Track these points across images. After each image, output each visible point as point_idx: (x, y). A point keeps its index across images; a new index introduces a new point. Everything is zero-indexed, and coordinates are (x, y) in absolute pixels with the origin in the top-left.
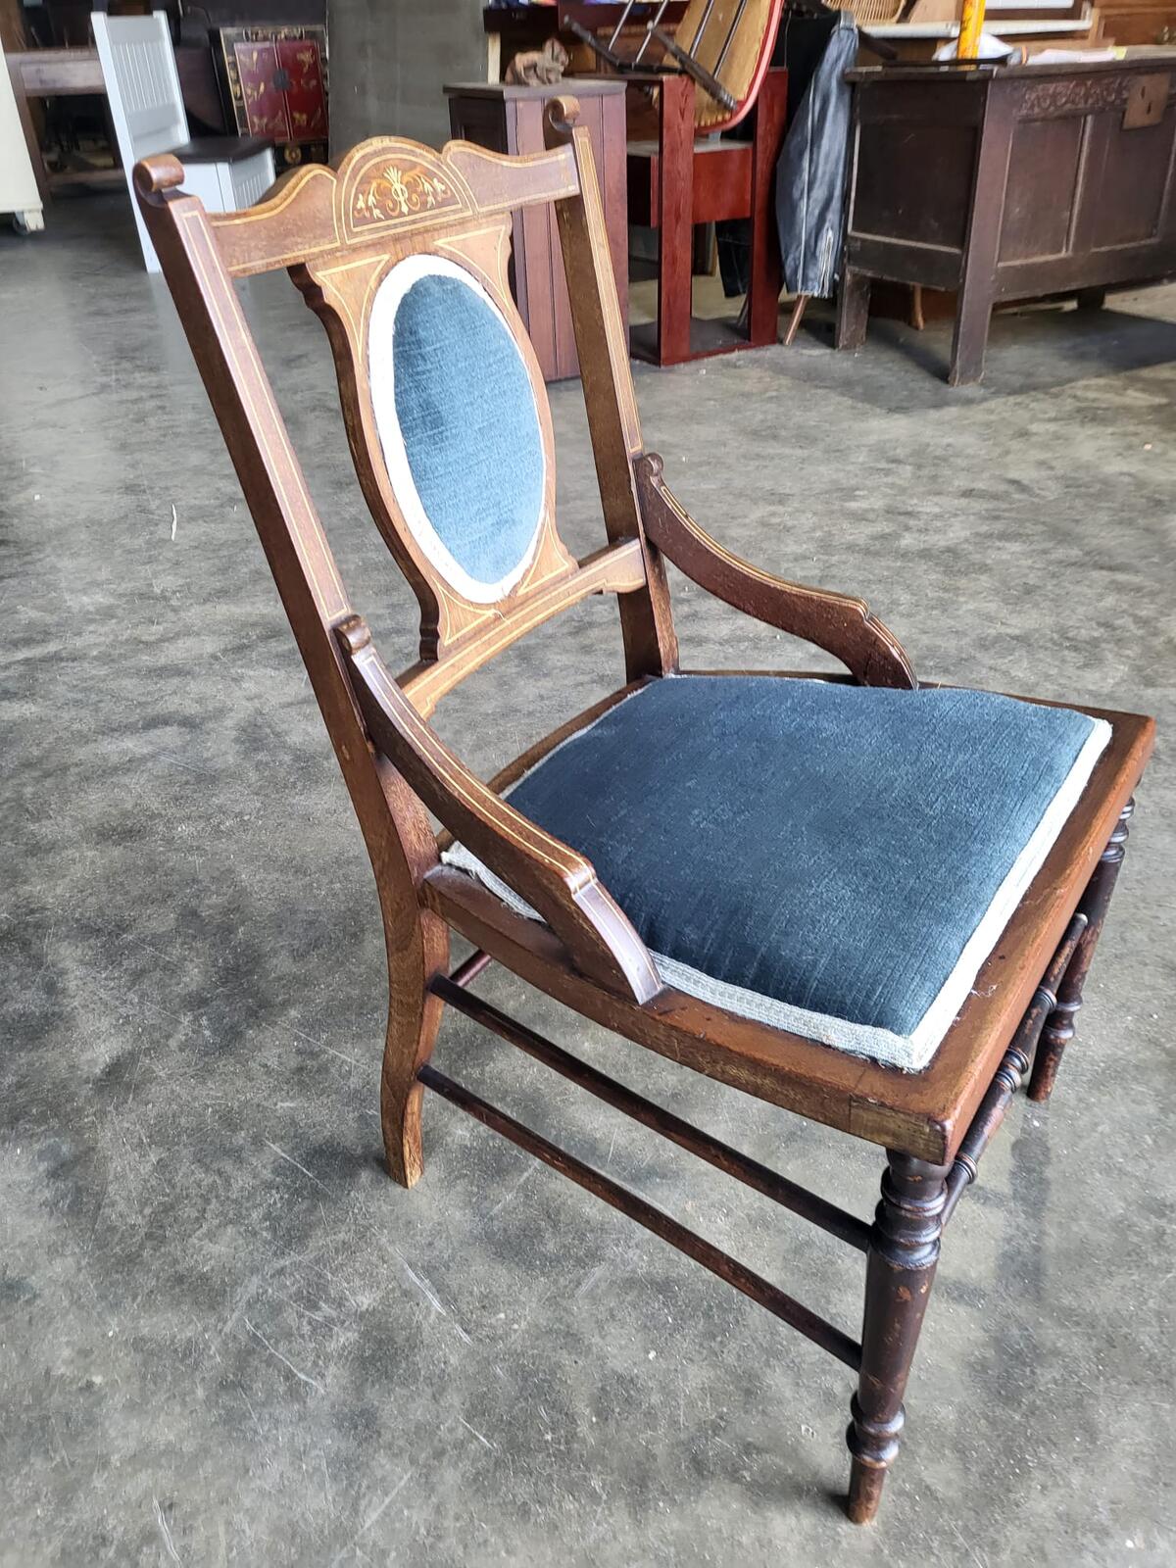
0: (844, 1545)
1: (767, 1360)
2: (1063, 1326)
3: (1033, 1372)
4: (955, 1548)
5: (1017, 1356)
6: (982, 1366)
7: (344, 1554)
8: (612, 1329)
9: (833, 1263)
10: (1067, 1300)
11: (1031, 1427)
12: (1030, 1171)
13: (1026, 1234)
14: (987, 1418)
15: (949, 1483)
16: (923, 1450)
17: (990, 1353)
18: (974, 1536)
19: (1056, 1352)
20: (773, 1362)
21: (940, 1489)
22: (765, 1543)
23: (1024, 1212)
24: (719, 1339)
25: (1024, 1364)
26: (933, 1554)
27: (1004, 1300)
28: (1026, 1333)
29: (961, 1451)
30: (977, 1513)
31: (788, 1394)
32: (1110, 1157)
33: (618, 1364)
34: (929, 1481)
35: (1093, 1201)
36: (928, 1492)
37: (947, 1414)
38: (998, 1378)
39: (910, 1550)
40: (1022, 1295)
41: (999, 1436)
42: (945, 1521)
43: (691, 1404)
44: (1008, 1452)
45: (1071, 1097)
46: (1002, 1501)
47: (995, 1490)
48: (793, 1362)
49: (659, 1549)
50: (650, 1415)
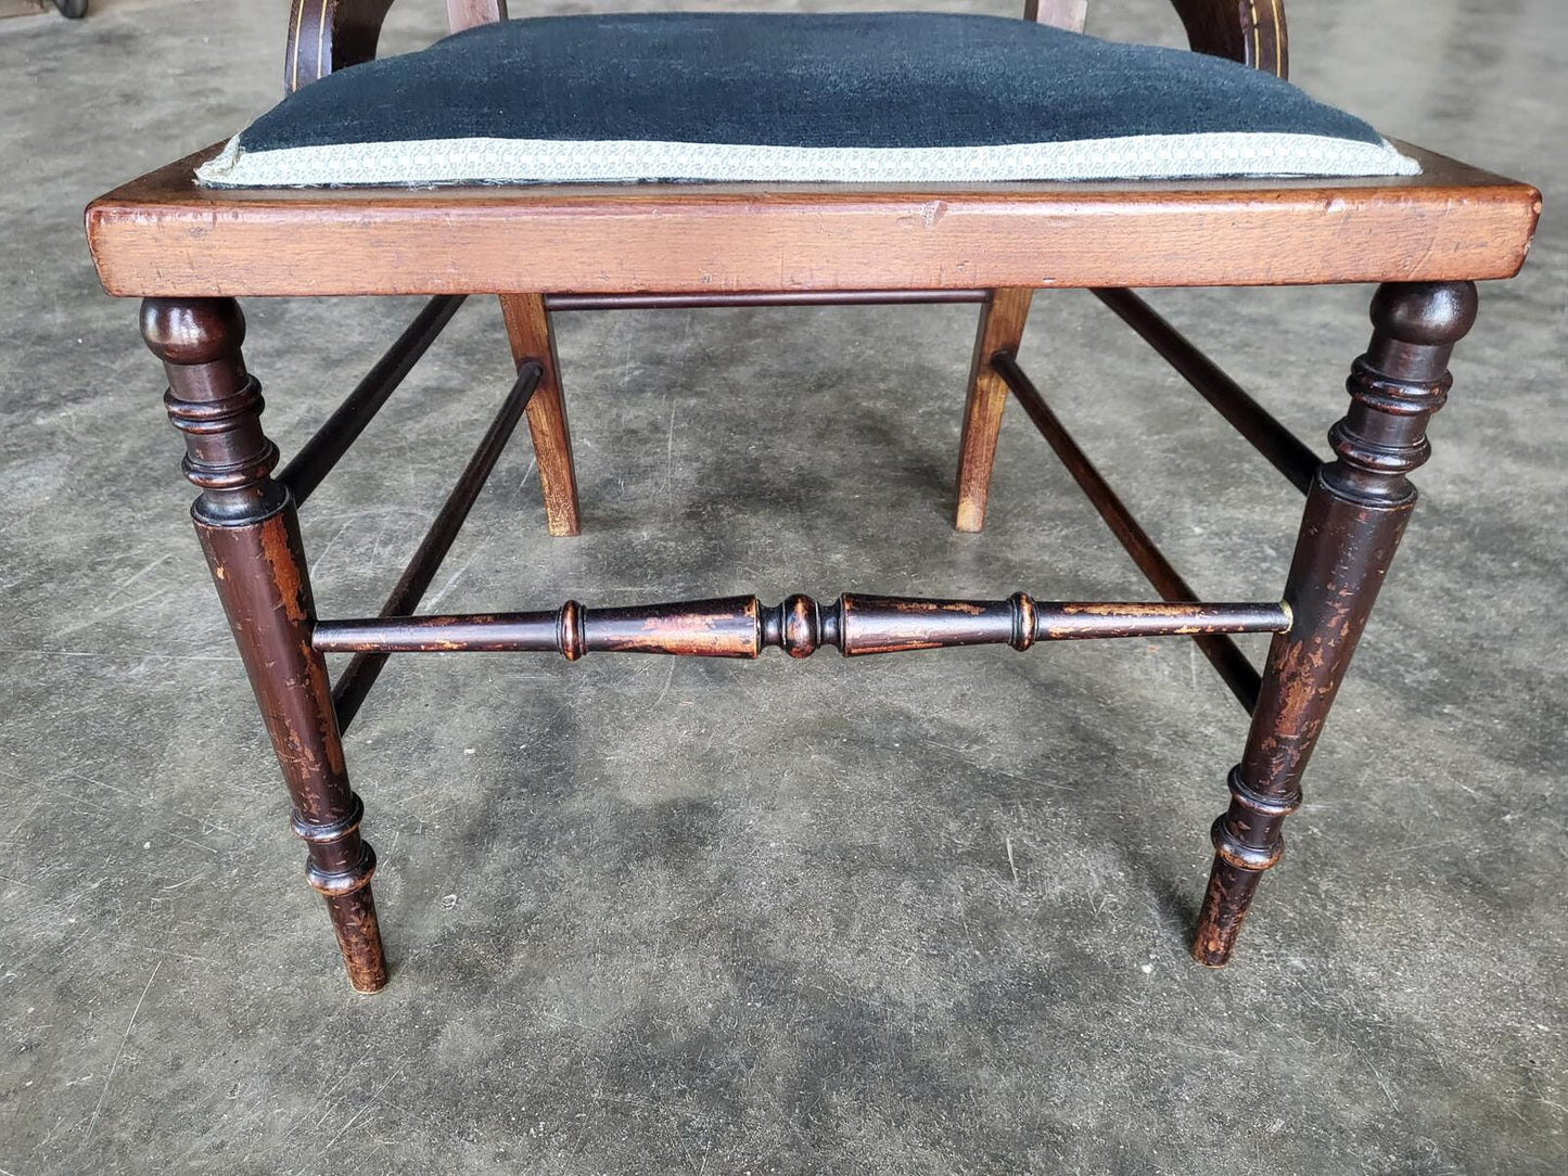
0: (321, 980)
1: (522, 837)
2: (789, 1106)
3: (682, 1093)
4: (367, 1085)
5: (695, 1068)
6: (653, 1036)
7: (161, 658)
8: (482, 714)
9: (702, 842)
10: (840, 1101)
11: (591, 1116)
12: (1045, 987)
13: (918, 1018)
14: (576, 1061)
15: (453, 1051)
16: (486, 1012)
17: (679, 1036)
18: (394, 1099)
19: (736, 1111)
20: (523, 843)
21: (441, 1046)
22: (293, 913)
23: (958, 1005)
24: (523, 790)
25: (689, 1079)
26: (349, 1065)
27: (781, 1027)
28: (743, 1067)
29: (509, 1048)
30: (427, 1093)
31: (488, 869)
32: (1178, 1080)
33: (441, 733)
34: (447, 1030)
35: (1062, 1083)
36: (431, 1033)
37: (555, 1020)
38: (646, 1058)
39: (344, 1040)
40: (804, 1045)
41: (554, 1084)
42: (400, 1066)
43: (428, 800)
44: (537, 1100)
45: (1253, 993)
46: (459, 1114)
47: (471, 1102)
48: (534, 858)
49: (249, 837)
50: (398, 776)
